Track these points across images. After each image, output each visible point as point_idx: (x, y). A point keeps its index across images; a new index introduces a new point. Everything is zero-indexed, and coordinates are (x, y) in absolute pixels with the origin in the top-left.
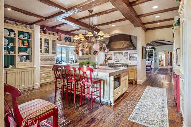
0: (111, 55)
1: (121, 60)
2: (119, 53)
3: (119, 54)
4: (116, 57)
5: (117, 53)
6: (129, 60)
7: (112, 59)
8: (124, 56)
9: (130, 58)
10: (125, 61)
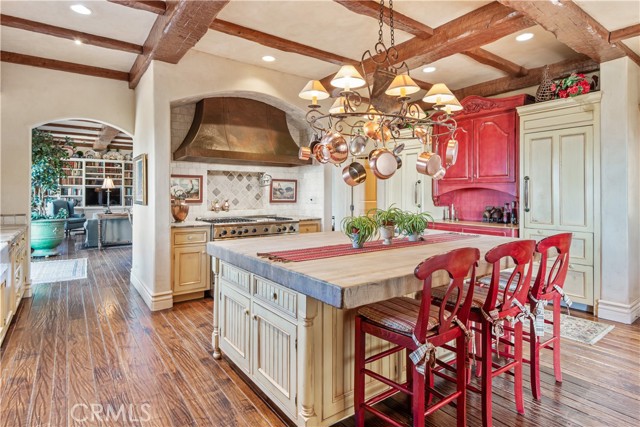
0: (195, 182)
1: (236, 202)
2: (226, 173)
3: (225, 178)
4: (216, 192)
5: (217, 173)
6: (271, 201)
7: (201, 201)
8: (249, 187)
9: (275, 194)
10: (251, 208)
